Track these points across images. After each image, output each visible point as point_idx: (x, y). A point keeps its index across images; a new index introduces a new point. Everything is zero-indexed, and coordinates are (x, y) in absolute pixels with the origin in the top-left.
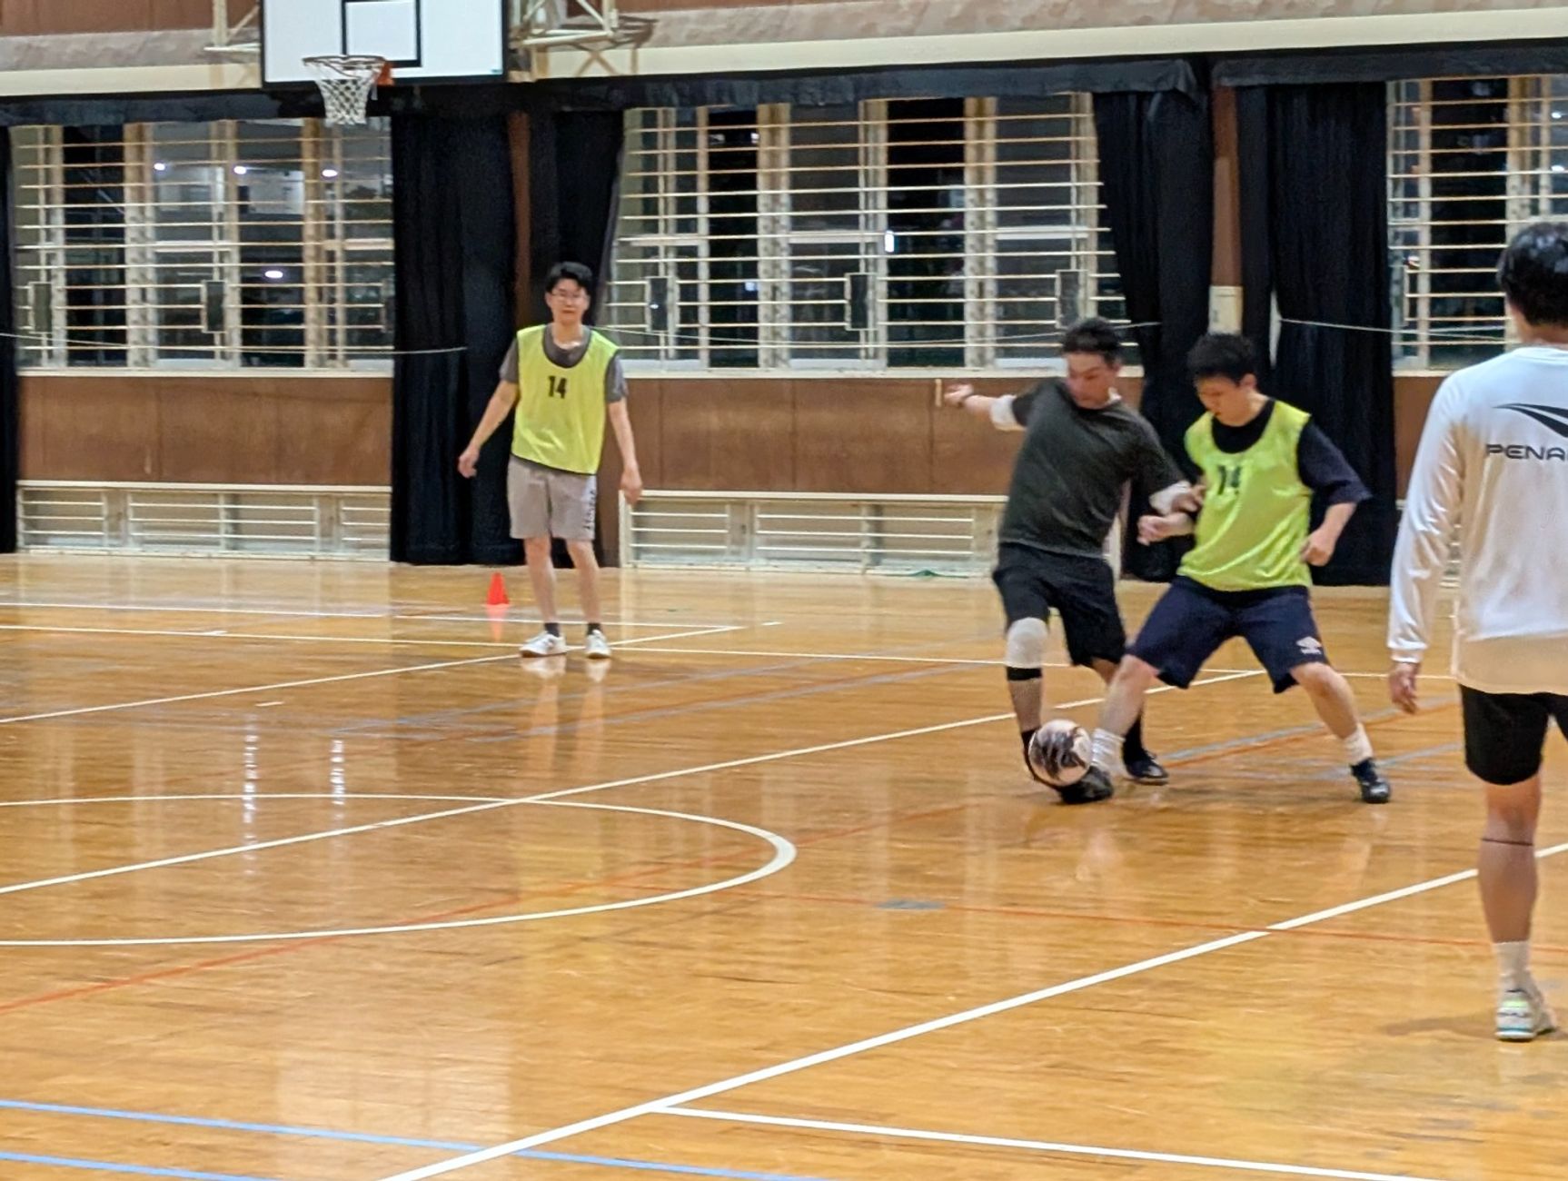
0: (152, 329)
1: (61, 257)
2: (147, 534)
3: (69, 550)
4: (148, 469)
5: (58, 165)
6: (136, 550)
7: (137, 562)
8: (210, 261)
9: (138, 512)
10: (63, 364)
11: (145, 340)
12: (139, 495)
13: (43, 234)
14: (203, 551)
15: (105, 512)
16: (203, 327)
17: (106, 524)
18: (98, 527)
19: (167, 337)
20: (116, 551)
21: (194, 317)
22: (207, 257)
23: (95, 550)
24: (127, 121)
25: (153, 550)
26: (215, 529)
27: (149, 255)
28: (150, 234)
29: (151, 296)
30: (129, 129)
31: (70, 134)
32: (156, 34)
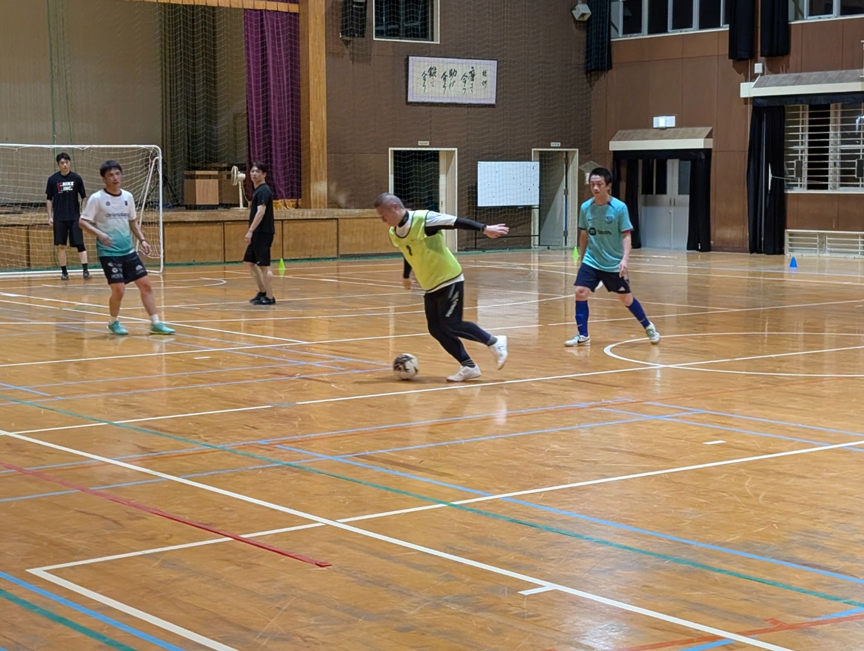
0: (838, 176)
1: (806, 151)
2: (832, 249)
3: (805, 255)
4: (834, 227)
5: (807, 119)
6: (828, 254)
7: (828, 259)
8: (860, 152)
9: (829, 241)
10: (806, 189)
11: (835, 180)
12: (830, 235)
13: (800, 143)
14: (852, 256)
15: (818, 241)
16: (855, 176)
17: (818, 246)
18: (815, 246)
19: (842, 179)
20: (820, 255)
21: (852, 172)
22: (859, 151)
23: (814, 255)
24: (832, 103)
25: (834, 255)
26: (857, 248)
27: (838, 150)
28: (839, 143)
29: (838, 164)
30: (832, 106)
31: (811, 107)
32: (843, 71)
